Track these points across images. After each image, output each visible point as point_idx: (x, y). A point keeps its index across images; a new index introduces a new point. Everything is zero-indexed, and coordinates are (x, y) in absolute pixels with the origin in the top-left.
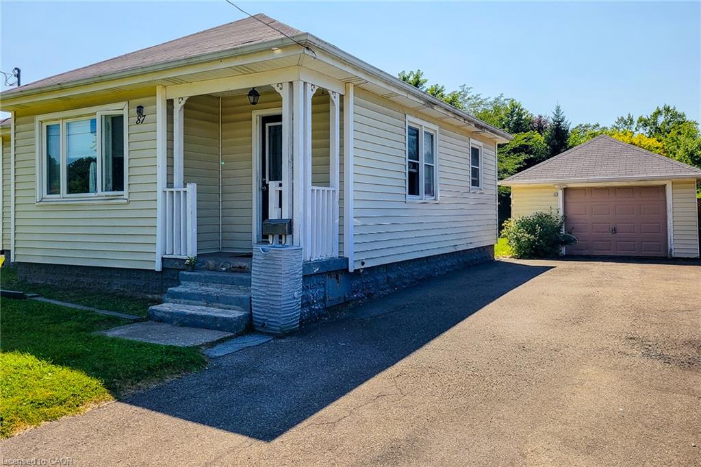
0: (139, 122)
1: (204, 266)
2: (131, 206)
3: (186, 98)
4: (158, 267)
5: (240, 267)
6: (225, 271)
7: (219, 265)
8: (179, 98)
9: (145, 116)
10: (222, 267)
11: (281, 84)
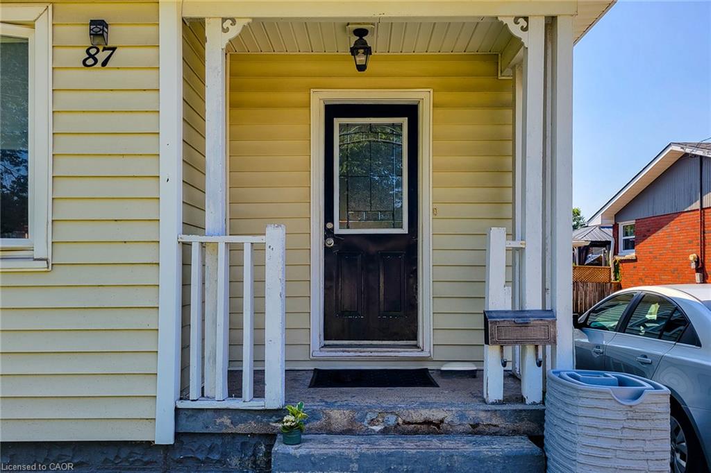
0: (90, 60)
1: (317, 424)
2: (59, 276)
3: (245, 22)
4: (164, 434)
5: (427, 422)
6: (385, 432)
7: (362, 419)
8: (224, 20)
9: (114, 49)
10: (372, 422)
11: (526, 19)
